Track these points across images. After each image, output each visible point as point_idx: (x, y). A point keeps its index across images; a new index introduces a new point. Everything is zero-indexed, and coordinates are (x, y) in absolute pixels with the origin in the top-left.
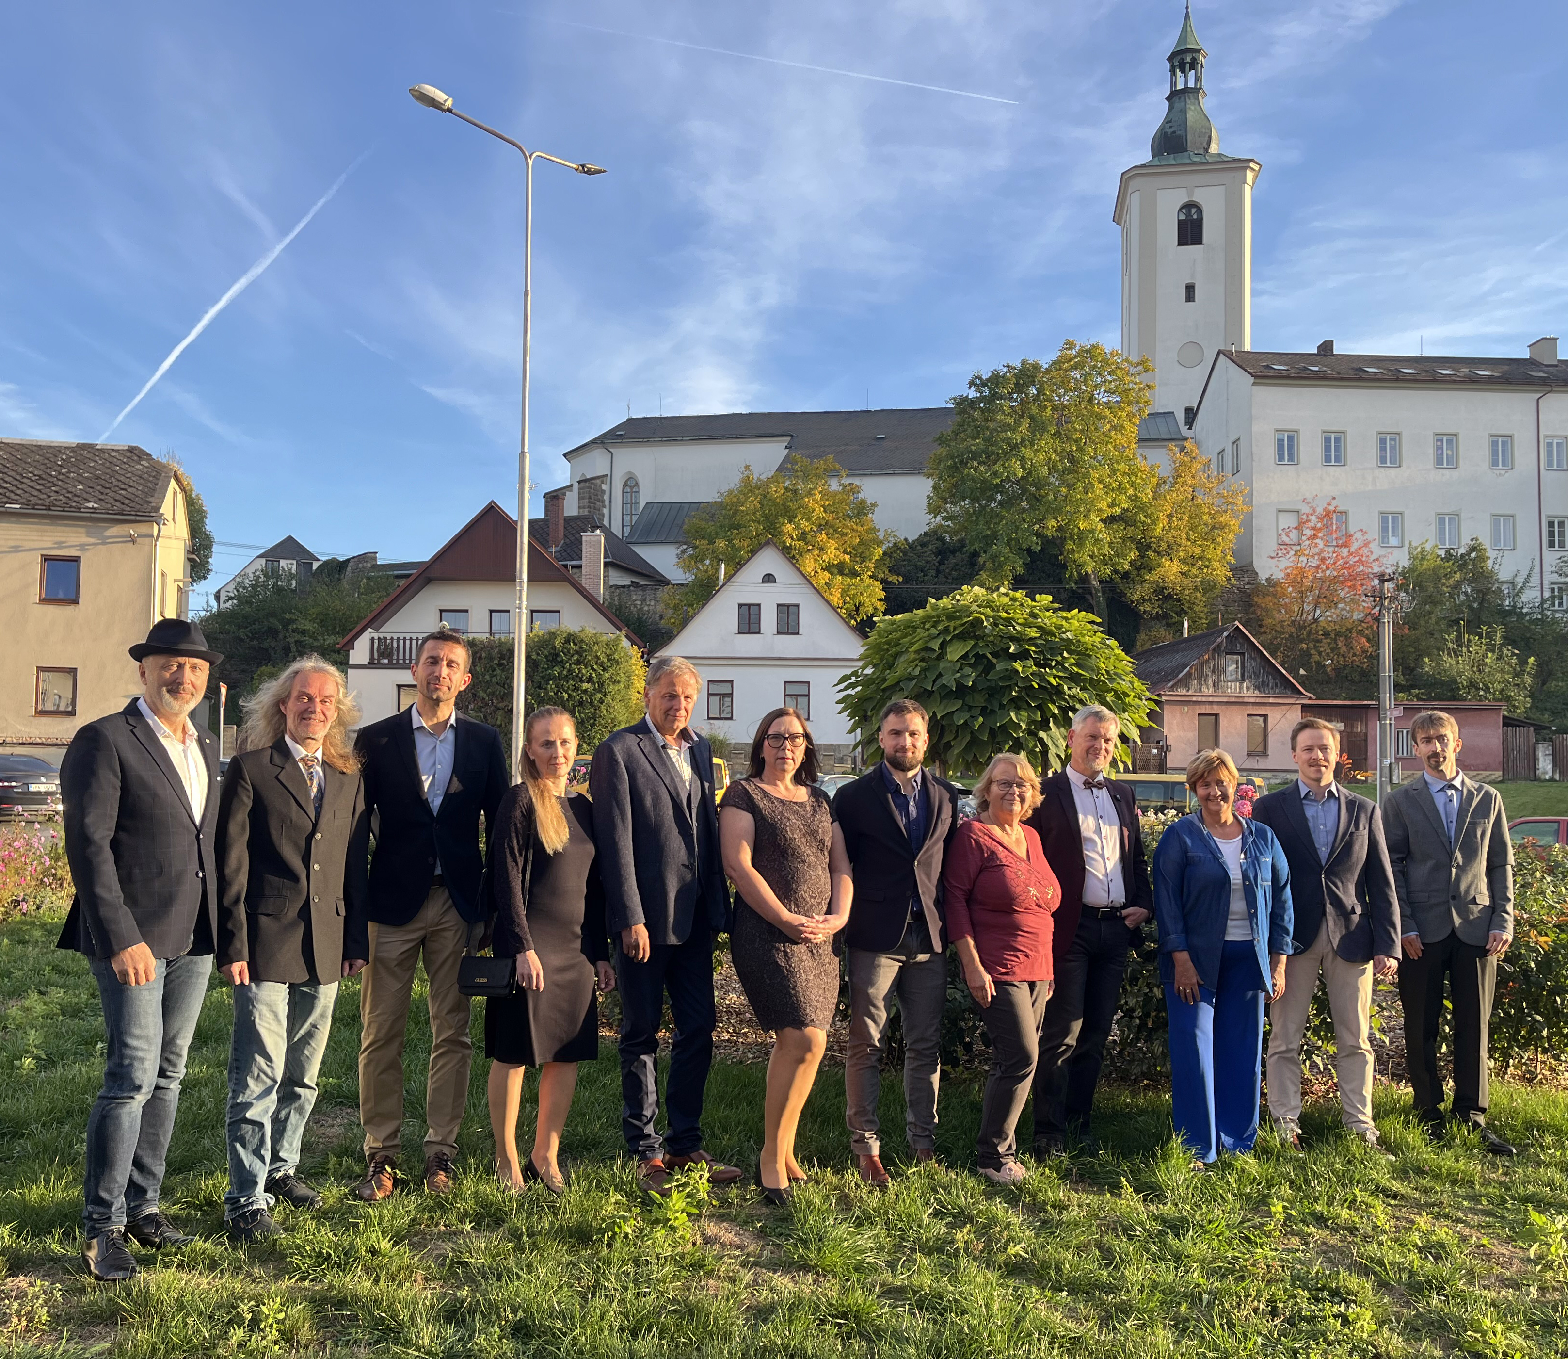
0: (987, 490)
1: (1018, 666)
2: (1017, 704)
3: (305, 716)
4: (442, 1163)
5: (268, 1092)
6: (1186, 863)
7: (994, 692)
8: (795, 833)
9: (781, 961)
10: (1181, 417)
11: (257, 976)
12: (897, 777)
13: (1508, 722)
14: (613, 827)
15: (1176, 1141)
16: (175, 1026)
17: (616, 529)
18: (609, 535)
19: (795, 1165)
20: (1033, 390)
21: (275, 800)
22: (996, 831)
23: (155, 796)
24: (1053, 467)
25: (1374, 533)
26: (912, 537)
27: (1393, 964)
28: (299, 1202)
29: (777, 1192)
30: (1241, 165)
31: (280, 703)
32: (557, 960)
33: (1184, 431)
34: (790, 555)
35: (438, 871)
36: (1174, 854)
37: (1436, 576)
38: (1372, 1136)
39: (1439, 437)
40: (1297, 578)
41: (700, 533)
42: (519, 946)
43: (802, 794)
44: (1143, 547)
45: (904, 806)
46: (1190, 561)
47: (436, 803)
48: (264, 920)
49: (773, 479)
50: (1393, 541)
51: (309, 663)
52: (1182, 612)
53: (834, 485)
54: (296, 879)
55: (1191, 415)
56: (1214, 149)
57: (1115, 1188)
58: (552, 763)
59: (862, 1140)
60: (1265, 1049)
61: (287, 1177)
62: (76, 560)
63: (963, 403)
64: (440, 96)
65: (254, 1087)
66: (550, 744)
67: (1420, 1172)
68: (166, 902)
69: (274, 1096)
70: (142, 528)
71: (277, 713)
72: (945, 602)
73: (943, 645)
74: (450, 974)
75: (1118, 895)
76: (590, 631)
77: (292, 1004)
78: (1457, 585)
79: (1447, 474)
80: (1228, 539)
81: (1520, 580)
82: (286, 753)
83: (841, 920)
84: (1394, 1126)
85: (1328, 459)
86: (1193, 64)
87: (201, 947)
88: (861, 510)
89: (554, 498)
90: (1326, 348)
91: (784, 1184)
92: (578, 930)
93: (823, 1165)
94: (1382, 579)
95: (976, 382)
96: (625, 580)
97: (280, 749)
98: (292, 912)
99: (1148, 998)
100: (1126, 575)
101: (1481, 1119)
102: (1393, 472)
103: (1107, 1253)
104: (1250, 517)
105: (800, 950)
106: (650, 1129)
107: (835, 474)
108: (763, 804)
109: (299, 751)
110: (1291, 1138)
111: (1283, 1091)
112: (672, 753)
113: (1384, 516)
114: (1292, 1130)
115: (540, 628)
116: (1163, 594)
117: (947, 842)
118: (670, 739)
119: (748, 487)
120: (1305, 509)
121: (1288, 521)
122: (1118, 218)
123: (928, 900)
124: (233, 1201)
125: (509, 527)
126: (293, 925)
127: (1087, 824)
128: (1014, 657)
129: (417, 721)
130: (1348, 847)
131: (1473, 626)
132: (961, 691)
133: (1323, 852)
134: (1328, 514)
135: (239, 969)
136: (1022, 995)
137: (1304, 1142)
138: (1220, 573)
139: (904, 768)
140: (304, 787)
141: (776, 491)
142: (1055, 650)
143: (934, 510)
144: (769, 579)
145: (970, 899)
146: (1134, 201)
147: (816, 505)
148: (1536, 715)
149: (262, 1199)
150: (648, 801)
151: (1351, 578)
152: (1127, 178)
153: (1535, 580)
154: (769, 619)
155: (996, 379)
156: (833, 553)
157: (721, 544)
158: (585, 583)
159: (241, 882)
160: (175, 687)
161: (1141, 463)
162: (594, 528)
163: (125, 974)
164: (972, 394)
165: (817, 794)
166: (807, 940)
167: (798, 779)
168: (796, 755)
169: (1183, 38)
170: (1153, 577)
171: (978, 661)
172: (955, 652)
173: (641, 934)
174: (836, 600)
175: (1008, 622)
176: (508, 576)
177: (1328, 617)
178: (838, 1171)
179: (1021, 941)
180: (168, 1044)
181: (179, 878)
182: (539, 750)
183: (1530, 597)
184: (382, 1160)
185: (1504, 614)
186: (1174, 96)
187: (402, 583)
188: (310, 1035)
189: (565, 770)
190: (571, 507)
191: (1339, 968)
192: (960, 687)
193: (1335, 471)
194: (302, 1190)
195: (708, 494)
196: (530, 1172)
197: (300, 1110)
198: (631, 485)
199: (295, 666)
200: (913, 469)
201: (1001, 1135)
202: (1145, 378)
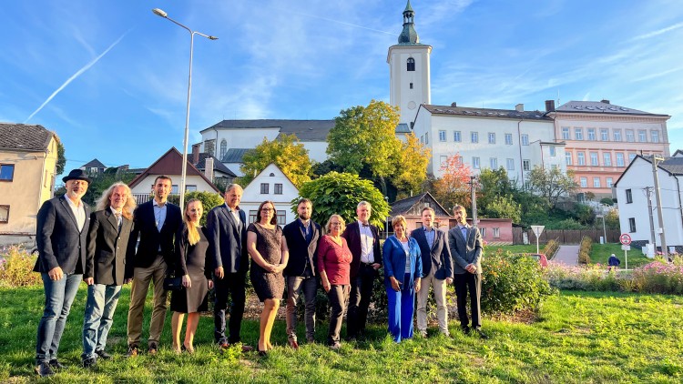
0: (346, 147)
1: (347, 196)
2: (348, 208)
3: (117, 200)
4: (154, 346)
5: (98, 319)
6: (393, 249)
7: (340, 204)
8: (269, 238)
9: (265, 278)
10: (409, 126)
11: (96, 282)
12: (303, 221)
13: (514, 225)
14: (213, 236)
15: (389, 336)
16: (68, 297)
17: (218, 158)
18: (215, 159)
19: (270, 345)
20: (361, 115)
21: (106, 226)
22: (333, 238)
23: (66, 222)
24: (368, 141)
25: (471, 164)
26: (322, 162)
27: (452, 280)
28: (105, 358)
29: (264, 352)
30: (426, 47)
31: (109, 196)
32: (195, 278)
33: (410, 129)
34: (280, 167)
35: (160, 250)
36: (389, 247)
37: (491, 178)
38: (448, 334)
39: (490, 134)
40: (447, 178)
41: (248, 159)
42: (184, 274)
43: (273, 227)
44: (398, 167)
45: (304, 229)
46: (413, 172)
47: (160, 229)
48: (100, 265)
49: (274, 142)
50: (477, 167)
51: (118, 184)
52: (411, 189)
53: (295, 144)
54: (112, 252)
55: (412, 124)
56: (418, 42)
57: (369, 348)
58: (194, 216)
59: (292, 337)
60: (416, 307)
61: (101, 351)
62: (13, 165)
63: (338, 120)
64: (163, 13)
65: (93, 318)
66: (194, 210)
67: (460, 343)
68: (67, 256)
69: (99, 321)
70: (40, 154)
71: (109, 201)
72: (326, 176)
73: (325, 189)
74: (160, 284)
75: (372, 259)
76: (207, 192)
77: (106, 292)
78: (497, 182)
79: (492, 146)
80: (425, 166)
81: (516, 179)
82: (110, 212)
83: (284, 265)
84: (454, 331)
85: (455, 140)
86: (411, 16)
87: (78, 271)
88: (304, 153)
89: (196, 147)
90: (454, 105)
91: (266, 349)
92: (203, 269)
93: (279, 345)
94: (472, 178)
95: (342, 112)
96: (220, 175)
97: (108, 210)
98: (109, 262)
99: (382, 295)
100: (392, 176)
101: (480, 329)
102: (476, 145)
103: (363, 363)
104: (432, 158)
105: (271, 276)
106: (223, 334)
107: (296, 140)
108: (260, 230)
109: (114, 211)
110: (424, 335)
111: (422, 321)
112: (233, 213)
113: (474, 158)
114: (424, 333)
115: (189, 191)
116: (405, 183)
117: (318, 242)
118: (233, 209)
119: (266, 144)
120: (449, 156)
121: (444, 159)
122: (388, 61)
123: (311, 259)
124: (84, 356)
125: (180, 157)
126: (109, 266)
127: (363, 237)
128: (346, 193)
129: (155, 203)
130: (437, 245)
131: (503, 194)
132: (330, 204)
133: (431, 246)
134: (456, 158)
135: (91, 280)
136: (339, 289)
137: (428, 336)
138: (423, 175)
139: (304, 219)
140: (116, 222)
141: (275, 146)
142: (359, 191)
143: (328, 152)
144: (272, 175)
145: (325, 259)
146: (393, 56)
147: (288, 150)
148: (523, 223)
149: (94, 355)
150: (225, 228)
151: (464, 178)
152: (391, 49)
153: (520, 179)
154: (272, 189)
155: (349, 111)
156: (294, 166)
157: (255, 163)
158: (206, 175)
159: (93, 252)
160: (76, 189)
161: (396, 140)
162: (210, 157)
163: (52, 276)
164: (341, 116)
165: (278, 227)
166: (273, 272)
167: (271, 223)
168: (270, 215)
169: (407, 7)
170: (402, 176)
171: (336, 195)
172: (328, 192)
173: (221, 269)
174: (294, 181)
175: (345, 182)
176: (180, 173)
177: (458, 191)
178: (284, 346)
179: (340, 272)
180: (65, 303)
181: (73, 248)
182: (191, 213)
183: (519, 186)
184: (134, 346)
185: (511, 191)
186: (405, 24)
187: (138, 176)
188: (112, 302)
189: (199, 218)
190: (202, 150)
191: (437, 282)
192: (330, 202)
193: (458, 144)
194: (106, 355)
195: (252, 146)
196: (183, 348)
197: (107, 327)
198: (224, 143)
199: (114, 185)
200: (322, 139)
201: (334, 334)
202: (397, 113)
